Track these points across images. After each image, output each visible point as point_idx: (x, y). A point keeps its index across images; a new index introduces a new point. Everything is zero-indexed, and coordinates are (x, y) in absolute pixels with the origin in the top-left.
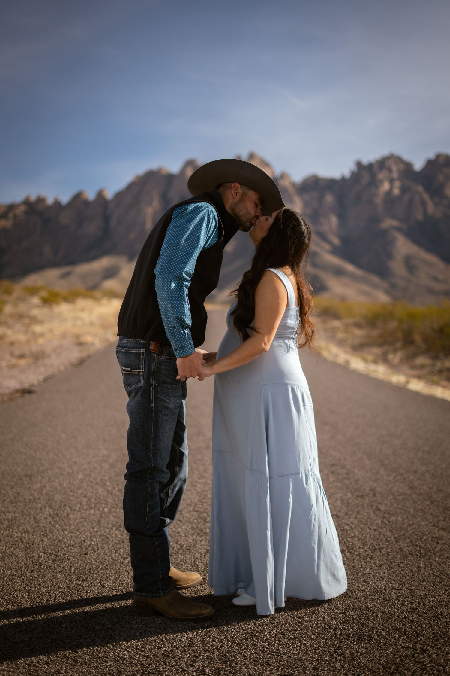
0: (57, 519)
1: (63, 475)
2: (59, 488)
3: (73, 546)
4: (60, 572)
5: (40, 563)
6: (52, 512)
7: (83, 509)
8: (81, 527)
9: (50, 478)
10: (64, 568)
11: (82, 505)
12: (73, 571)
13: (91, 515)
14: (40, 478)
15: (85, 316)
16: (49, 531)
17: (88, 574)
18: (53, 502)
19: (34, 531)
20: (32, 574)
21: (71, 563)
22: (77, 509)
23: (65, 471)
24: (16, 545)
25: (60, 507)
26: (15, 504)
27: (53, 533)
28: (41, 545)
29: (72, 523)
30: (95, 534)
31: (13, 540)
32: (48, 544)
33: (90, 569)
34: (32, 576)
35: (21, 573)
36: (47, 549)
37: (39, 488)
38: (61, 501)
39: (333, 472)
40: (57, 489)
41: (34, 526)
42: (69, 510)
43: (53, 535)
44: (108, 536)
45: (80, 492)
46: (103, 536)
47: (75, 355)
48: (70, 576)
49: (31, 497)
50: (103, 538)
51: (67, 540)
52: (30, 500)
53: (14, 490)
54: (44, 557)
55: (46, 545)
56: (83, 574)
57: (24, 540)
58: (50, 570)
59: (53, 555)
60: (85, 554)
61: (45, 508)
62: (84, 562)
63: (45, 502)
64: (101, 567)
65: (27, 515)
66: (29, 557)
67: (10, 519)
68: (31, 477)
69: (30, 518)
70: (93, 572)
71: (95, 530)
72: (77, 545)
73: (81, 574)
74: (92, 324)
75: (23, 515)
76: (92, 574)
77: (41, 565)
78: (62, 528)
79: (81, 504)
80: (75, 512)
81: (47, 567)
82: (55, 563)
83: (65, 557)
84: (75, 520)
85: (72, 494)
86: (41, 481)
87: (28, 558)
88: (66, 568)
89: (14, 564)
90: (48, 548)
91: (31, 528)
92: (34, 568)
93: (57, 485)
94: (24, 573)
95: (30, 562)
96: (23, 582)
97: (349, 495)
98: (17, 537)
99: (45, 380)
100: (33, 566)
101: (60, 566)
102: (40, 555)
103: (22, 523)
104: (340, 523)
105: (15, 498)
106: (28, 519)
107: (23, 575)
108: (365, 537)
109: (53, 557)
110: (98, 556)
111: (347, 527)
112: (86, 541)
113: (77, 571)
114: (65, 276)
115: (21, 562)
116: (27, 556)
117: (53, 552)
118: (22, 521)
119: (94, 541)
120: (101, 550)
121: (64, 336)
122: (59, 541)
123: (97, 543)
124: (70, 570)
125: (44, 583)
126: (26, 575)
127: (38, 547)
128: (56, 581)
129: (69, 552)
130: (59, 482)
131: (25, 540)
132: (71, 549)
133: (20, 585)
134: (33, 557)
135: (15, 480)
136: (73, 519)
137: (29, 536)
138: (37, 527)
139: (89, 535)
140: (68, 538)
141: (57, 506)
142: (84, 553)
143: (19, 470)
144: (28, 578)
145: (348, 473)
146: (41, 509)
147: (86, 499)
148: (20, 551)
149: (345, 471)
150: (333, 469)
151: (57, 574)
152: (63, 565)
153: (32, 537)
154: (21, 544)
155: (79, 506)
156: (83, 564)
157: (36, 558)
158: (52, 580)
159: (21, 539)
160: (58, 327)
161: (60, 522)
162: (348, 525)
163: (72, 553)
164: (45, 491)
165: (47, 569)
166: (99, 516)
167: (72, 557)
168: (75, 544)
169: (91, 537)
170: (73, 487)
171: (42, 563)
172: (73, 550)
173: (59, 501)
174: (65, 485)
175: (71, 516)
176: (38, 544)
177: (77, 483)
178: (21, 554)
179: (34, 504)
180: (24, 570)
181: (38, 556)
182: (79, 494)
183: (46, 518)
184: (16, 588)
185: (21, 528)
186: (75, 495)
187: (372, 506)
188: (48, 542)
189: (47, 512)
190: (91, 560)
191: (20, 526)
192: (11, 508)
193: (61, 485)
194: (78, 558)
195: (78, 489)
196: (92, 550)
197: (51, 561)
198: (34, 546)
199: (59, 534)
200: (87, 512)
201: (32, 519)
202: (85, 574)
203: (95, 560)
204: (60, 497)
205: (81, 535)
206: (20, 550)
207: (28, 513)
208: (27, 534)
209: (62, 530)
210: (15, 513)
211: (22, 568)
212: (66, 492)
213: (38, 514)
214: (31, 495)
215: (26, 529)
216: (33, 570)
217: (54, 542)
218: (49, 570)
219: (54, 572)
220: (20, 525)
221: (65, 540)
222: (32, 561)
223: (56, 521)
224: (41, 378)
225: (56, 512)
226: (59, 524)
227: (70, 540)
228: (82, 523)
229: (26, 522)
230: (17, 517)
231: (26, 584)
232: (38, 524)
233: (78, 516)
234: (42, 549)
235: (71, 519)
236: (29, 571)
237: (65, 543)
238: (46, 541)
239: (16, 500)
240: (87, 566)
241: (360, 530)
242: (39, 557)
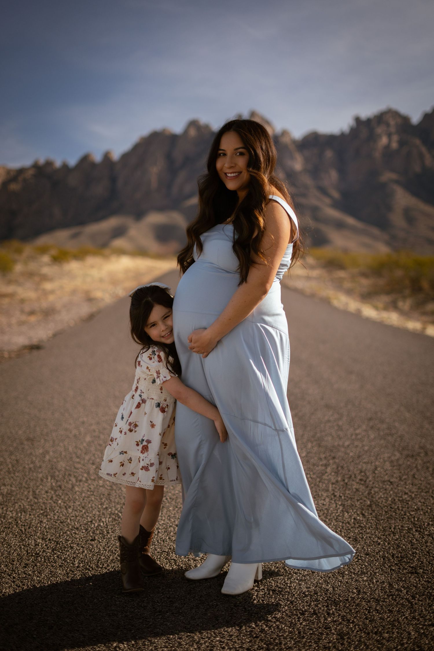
0: (60, 492)
1: (69, 438)
2: (63, 453)
3: (77, 529)
4: (60, 566)
5: (36, 554)
6: (54, 484)
7: (91, 479)
8: (88, 503)
9: (54, 441)
10: (65, 560)
11: (90, 474)
12: (77, 565)
13: (100, 486)
14: (42, 441)
15: (95, 273)
16: (50, 509)
17: (95, 569)
18: (56, 471)
19: (32, 509)
20: (26, 569)
21: (74, 553)
22: (84, 479)
23: (71, 433)
24: (9, 528)
25: (64, 477)
26: (12, 475)
27: (54, 512)
28: (39, 529)
29: (77, 497)
30: (104, 512)
31: (6, 521)
32: (47, 527)
33: (98, 562)
34: (25, 573)
35: (13, 568)
36: (46, 534)
37: (41, 454)
38: (66, 469)
39: (372, 428)
40: (61, 454)
41: (32, 503)
42: (74, 480)
43: (55, 514)
44: (120, 514)
45: (87, 458)
46: (113, 514)
47: (85, 310)
48: (73, 572)
49: (32, 466)
50: (114, 517)
51: (71, 520)
52: (30, 469)
53: (13, 457)
54: (42, 545)
55: (45, 528)
56: (89, 570)
57: (19, 522)
58: (49, 564)
59: (53, 542)
60: (92, 540)
61: (47, 479)
62: (91, 551)
63: (47, 472)
64: (111, 558)
65: (26, 488)
66: (23, 545)
67: (5, 493)
68: (33, 441)
69: (29, 492)
70: (101, 566)
71: (104, 507)
72: (83, 528)
73: (86, 569)
74: (101, 280)
75: (20, 488)
76: (100, 569)
77: (37, 557)
78: (65, 505)
79: (88, 473)
80: (81, 484)
81: (45, 559)
82: (55, 554)
83: (67, 545)
84: (81, 494)
85: (78, 460)
86: (44, 445)
87: (23, 547)
88: (68, 561)
89: (4, 556)
90: (47, 532)
91: (28, 505)
92: (28, 560)
93: (62, 449)
94: (16, 568)
95: (25, 552)
96: (14, 582)
97: (398, 455)
98: (12, 517)
99: (55, 335)
100: (28, 557)
101: (61, 558)
102: (37, 541)
103: (19, 499)
104: (396, 491)
105: (13, 466)
106: (26, 493)
107: (15, 572)
108: (430, 509)
109: (53, 545)
110: (108, 543)
111: (406, 496)
112: (94, 522)
113: (81, 565)
114: (75, 236)
115: (13, 553)
116: (21, 544)
117: (53, 538)
118: (18, 496)
119: (103, 522)
120: (111, 533)
121: (74, 292)
122: (61, 522)
123: (107, 524)
124: (73, 564)
125: (39, 583)
126: (18, 571)
127: (35, 531)
128: (55, 580)
129: (73, 537)
130: (65, 446)
131: (21, 521)
132: (76, 533)
133: (9, 587)
134: (28, 544)
135: (15, 445)
136: (79, 492)
137: (25, 516)
138: (36, 503)
139: (98, 513)
140: (72, 518)
141: (61, 476)
142: (91, 538)
143: (20, 432)
144: (20, 576)
145: (389, 428)
146: (42, 480)
147: (94, 467)
148: (13, 537)
149: (384, 426)
150: (371, 424)
151: (56, 569)
152: (65, 556)
153: (29, 518)
154: (15, 526)
155: (85, 475)
156: (90, 554)
157: (32, 547)
158: (49, 578)
159: (16, 520)
160: (68, 285)
161: (63, 497)
162: (406, 493)
163: (76, 538)
164: (47, 457)
165: (45, 562)
166: (109, 488)
167: (76, 544)
168: (80, 526)
169: (99, 516)
170: (79, 452)
171: (39, 553)
172: (78, 534)
173: (63, 469)
174: (71, 449)
175: (77, 489)
176: (36, 527)
177: (84, 447)
178: (14, 542)
179: (35, 474)
180: (17, 564)
181: (35, 543)
182: (86, 461)
183: (47, 492)
184: (4, 591)
185: (17, 506)
186: (82, 462)
187: (428, 468)
188: (47, 524)
189: (49, 484)
190: (99, 549)
191: (16, 503)
192: (8, 480)
193: (66, 449)
194: (84, 546)
195: (85, 454)
196: (100, 534)
197: (50, 551)
198: (30, 530)
199: (61, 512)
200: (95, 483)
201: (31, 493)
202: (91, 569)
203: (104, 548)
204: (64, 465)
205: (87, 514)
206: (13, 535)
207: (26, 486)
208: (23, 513)
209: (66, 507)
210: (11, 486)
211: (13, 561)
212: (71, 458)
213: (38, 487)
214: (32, 462)
215: (22, 507)
216: (27, 564)
217: (55, 523)
218: (47, 564)
219: (52, 566)
220: (16, 501)
221: (69, 521)
222: (27, 551)
223: (59, 495)
224: (50, 333)
225: (59, 483)
226: (62, 499)
227: (74, 521)
228: (88, 497)
229: (23, 498)
230: (14, 491)
231: (16, 585)
232: (38, 500)
233: (84, 489)
234: (40, 534)
235: (76, 493)
236: (23, 565)
237: (68, 525)
238: (45, 523)
239: (14, 469)
240: (95, 558)
241: (423, 500)
242: (36, 545)
